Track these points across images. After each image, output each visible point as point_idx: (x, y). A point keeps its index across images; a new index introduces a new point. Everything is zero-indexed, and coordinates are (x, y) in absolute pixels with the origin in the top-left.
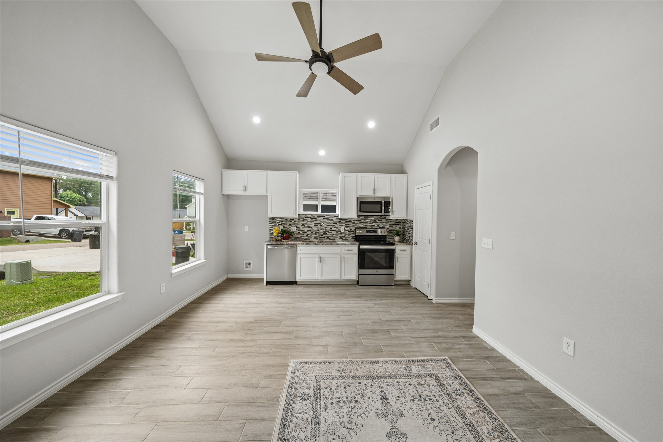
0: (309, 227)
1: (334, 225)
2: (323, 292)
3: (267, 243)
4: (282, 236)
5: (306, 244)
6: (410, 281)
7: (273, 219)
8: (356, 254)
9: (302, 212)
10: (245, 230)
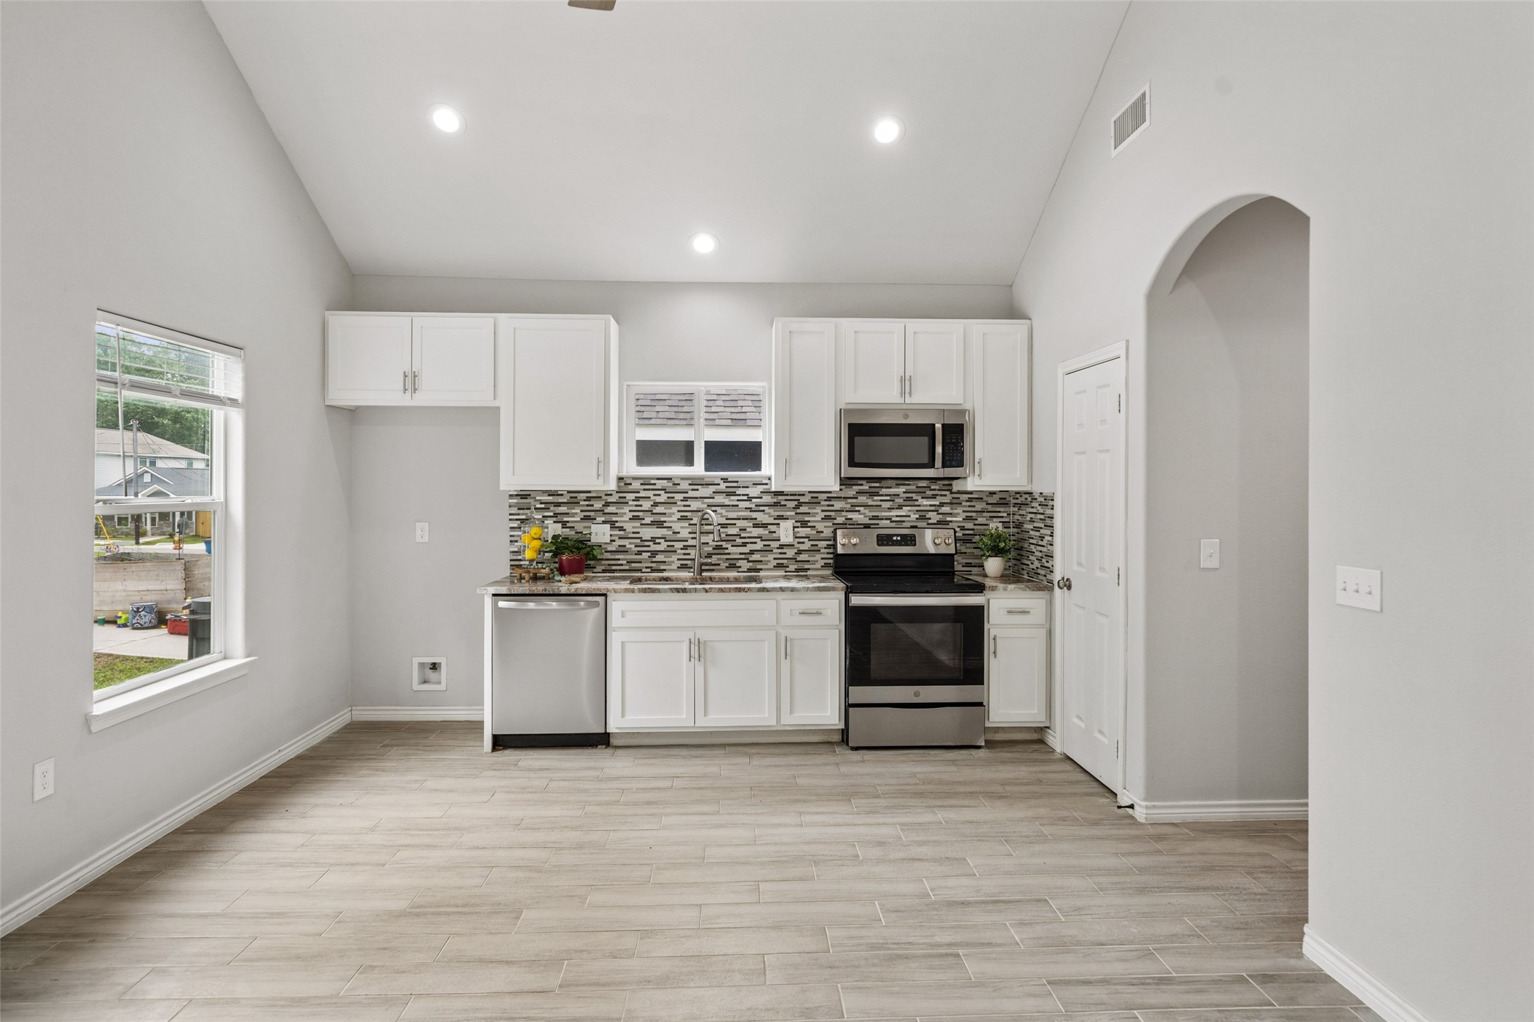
0: (659, 524)
1: (754, 515)
2: (705, 776)
3: (493, 590)
4: (557, 560)
5: (645, 591)
6: (1048, 728)
7: (524, 495)
8: (836, 627)
9: (633, 469)
10: (419, 539)
